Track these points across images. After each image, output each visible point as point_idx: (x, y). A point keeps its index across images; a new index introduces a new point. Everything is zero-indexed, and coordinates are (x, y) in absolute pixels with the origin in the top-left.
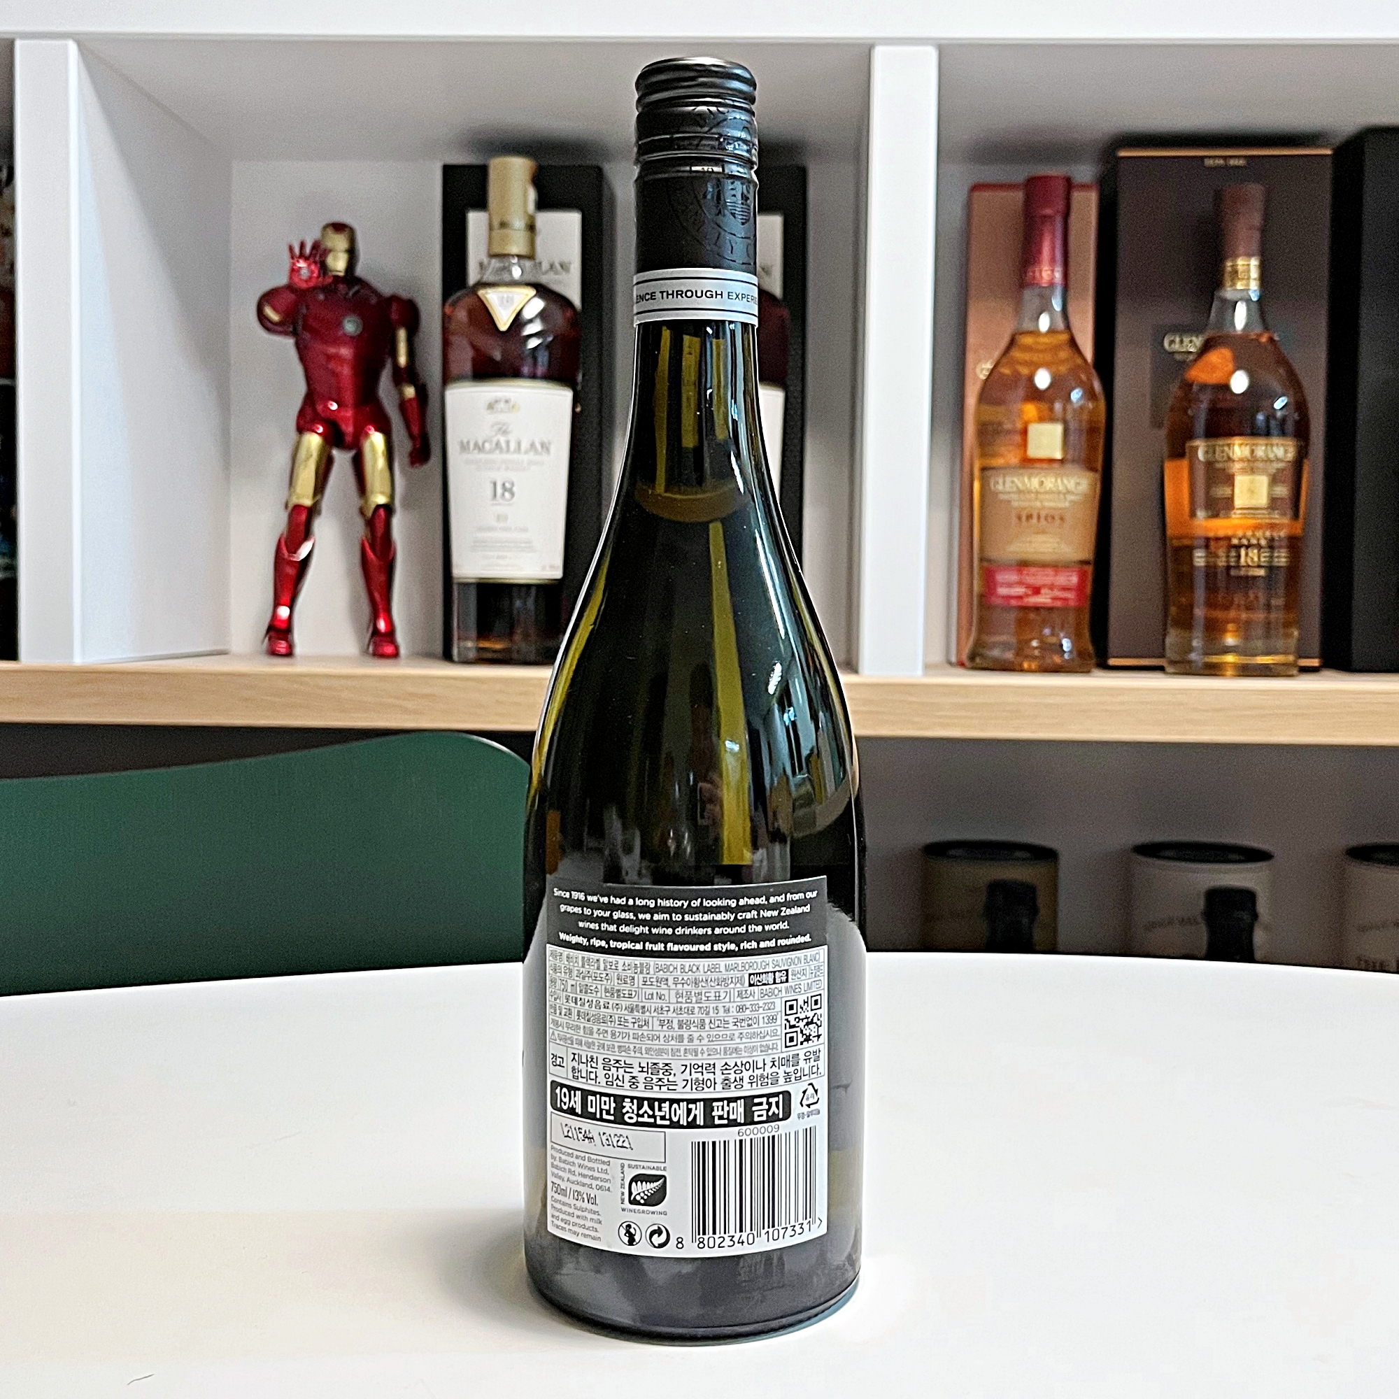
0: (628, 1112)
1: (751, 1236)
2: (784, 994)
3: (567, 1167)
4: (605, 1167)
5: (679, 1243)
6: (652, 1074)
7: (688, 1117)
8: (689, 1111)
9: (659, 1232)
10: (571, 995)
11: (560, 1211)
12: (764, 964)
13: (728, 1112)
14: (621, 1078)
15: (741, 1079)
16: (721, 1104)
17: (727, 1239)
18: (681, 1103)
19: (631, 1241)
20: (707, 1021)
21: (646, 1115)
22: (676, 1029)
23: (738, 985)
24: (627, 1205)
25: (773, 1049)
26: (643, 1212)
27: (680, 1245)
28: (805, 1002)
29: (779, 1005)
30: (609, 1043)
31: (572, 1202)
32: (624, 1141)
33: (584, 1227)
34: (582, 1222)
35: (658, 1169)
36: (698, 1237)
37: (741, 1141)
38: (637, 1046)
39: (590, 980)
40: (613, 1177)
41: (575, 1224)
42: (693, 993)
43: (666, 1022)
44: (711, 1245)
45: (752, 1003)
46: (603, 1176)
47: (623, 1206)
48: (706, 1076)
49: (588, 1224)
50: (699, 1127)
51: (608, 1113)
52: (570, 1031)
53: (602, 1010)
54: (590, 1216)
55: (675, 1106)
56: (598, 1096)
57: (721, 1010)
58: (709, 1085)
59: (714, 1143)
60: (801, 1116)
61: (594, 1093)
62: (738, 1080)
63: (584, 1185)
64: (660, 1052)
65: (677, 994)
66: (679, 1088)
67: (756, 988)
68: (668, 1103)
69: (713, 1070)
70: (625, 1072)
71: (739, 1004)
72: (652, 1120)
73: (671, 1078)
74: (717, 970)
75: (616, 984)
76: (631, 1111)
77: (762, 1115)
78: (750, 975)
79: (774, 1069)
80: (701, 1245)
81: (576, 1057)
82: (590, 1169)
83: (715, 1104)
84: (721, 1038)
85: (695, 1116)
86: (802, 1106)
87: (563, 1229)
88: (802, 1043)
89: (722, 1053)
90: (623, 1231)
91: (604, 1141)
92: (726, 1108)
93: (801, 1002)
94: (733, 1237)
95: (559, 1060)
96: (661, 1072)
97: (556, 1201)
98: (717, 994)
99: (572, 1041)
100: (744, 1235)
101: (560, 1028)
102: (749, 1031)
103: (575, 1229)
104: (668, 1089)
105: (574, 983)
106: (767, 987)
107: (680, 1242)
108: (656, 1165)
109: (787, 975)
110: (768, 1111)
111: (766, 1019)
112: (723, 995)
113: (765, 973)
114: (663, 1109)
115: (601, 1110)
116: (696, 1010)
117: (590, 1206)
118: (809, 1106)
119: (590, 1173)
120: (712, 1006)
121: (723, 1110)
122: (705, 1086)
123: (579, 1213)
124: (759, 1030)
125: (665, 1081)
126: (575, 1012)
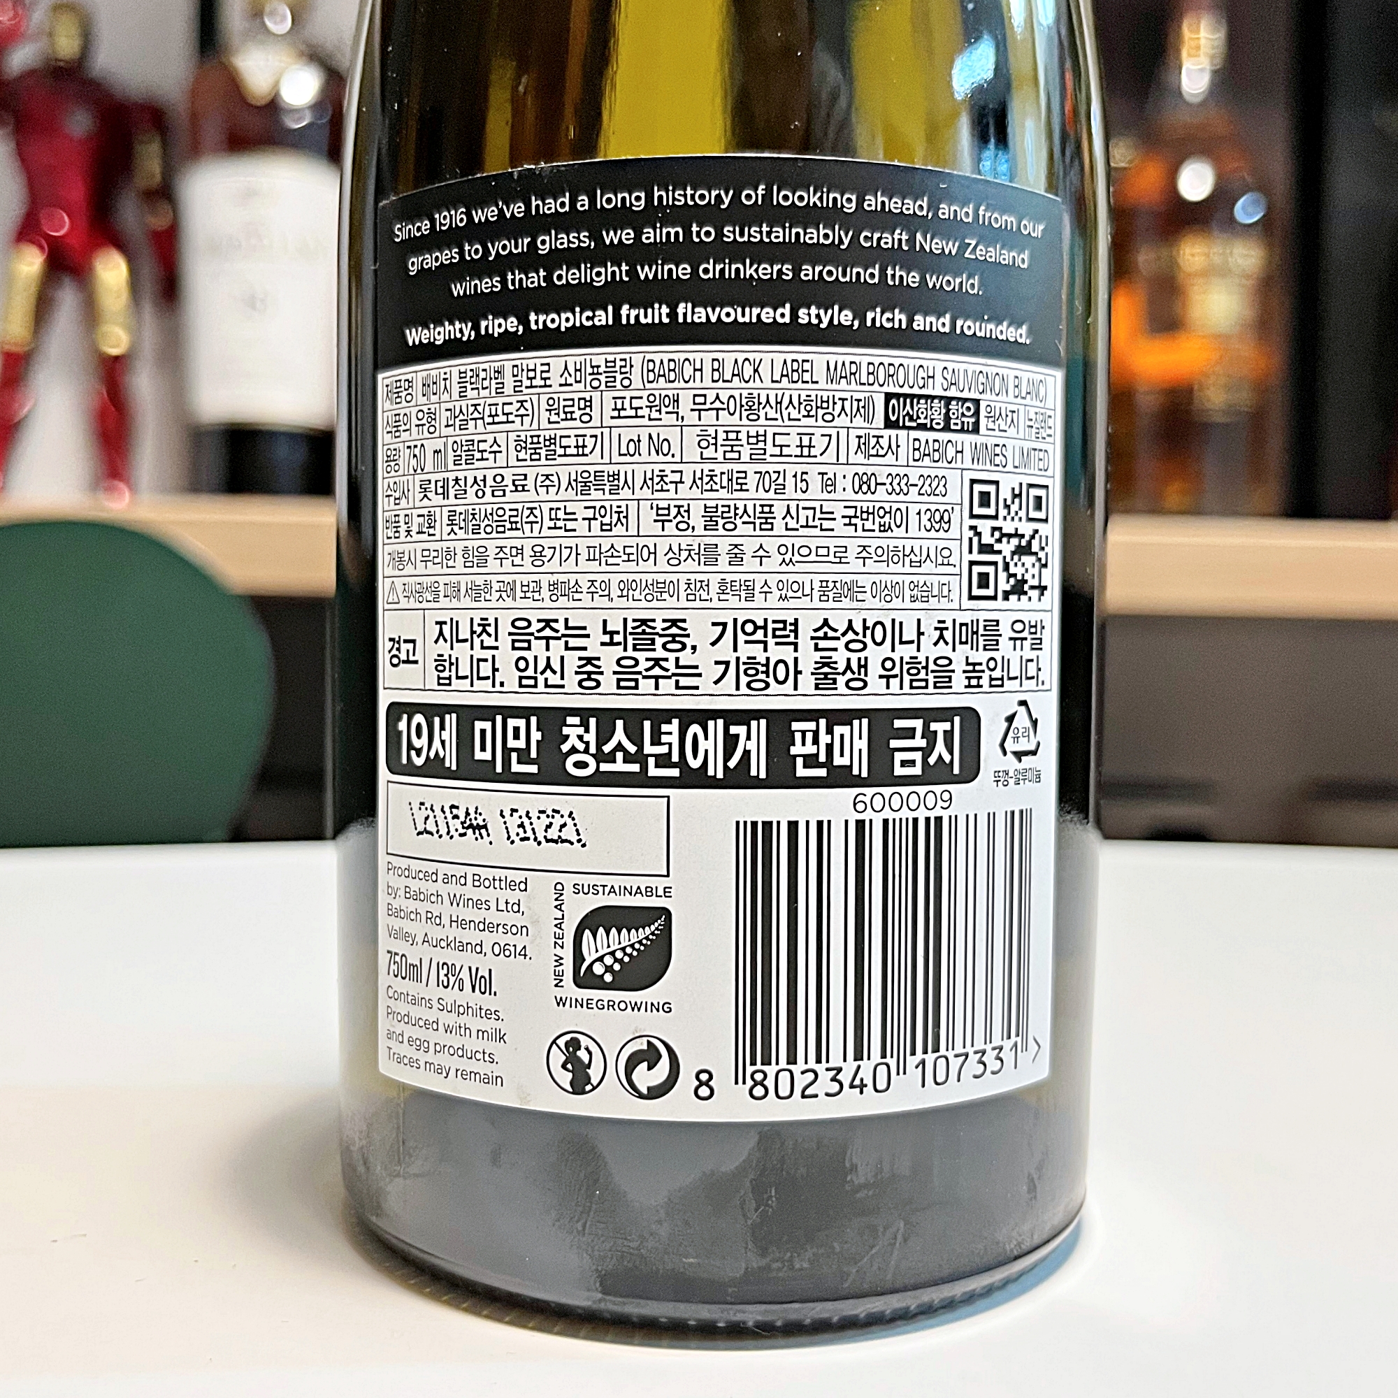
0: (574, 750)
1: (882, 1070)
2: (968, 464)
3: (423, 907)
4: (513, 896)
5: (701, 1084)
6: (635, 649)
7: (727, 757)
8: (731, 742)
9: (650, 1056)
10: (433, 477)
11: (406, 1019)
12: (922, 373)
13: (830, 747)
14: (557, 667)
15: (863, 666)
16: (811, 725)
17: (825, 1076)
18: (711, 724)
19: (580, 1084)
20: (779, 510)
21: (619, 755)
22: (700, 530)
23: (858, 421)
24: (570, 990)
25: (940, 596)
26: (611, 1005)
27: (704, 1091)
28: (1015, 496)
29: (957, 491)
30: (526, 579)
31: (434, 992)
32: (564, 825)
33: (461, 1052)
34: (455, 1041)
35: (650, 892)
36: (750, 1069)
37: (860, 824)
38: (599, 577)
39: (481, 428)
40: (536, 922)
41: (441, 1049)
42: (743, 436)
43: (674, 511)
44: (784, 1091)
45: (894, 471)
46: (510, 919)
47: (559, 993)
48: (775, 653)
49: (473, 1044)
50: (757, 784)
51: (524, 757)
52: (432, 569)
53: (510, 496)
54: (475, 1024)
55: (695, 728)
56: (499, 718)
57: (815, 482)
58: (781, 675)
59: (793, 826)
60: (1001, 778)
61: (487, 713)
62: (854, 666)
63: (462, 947)
64: (660, 589)
65: (703, 436)
66: (706, 684)
67: (903, 434)
68: (676, 722)
69: (792, 639)
70: (567, 648)
71: (861, 470)
72: (635, 768)
73: (686, 658)
74: (807, 377)
75: (544, 424)
76: (581, 747)
77: (912, 763)
78: (889, 397)
79: (943, 650)
80: (759, 1091)
81: (446, 629)
82: (478, 904)
83: (796, 726)
84: (813, 557)
85: (747, 753)
86: (1005, 753)
87: (413, 1063)
88: (1006, 598)
89: (816, 595)
90: (558, 1058)
91: (514, 830)
92: (824, 739)
93: (1005, 494)
94: (839, 1070)
95: (404, 647)
96: (659, 641)
97: (398, 996)
98: (806, 441)
99: (436, 592)
100: (867, 1067)
101: (409, 570)
102: (884, 543)
103: (437, 1060)
104: (678, 687)
105: (439, 443)
106: (931, 436)
107: (704, 1080)
108: (643, 883)
109: (977, 413)
110: (926, 753)
111: (925, 518)
112: (820, 443)
113: (927, 397)
114: (664, 739)
115: (507, 751)
116: (752, 480)
117: (476, 999)
118: (1019, 755)
119: (478, 915)
120: (791, 470)
121: (816, 741)
122: (771, 680)
123: (451, 1019)
124: (908, 543)
125: (670, 665)
126: (442, 517)
